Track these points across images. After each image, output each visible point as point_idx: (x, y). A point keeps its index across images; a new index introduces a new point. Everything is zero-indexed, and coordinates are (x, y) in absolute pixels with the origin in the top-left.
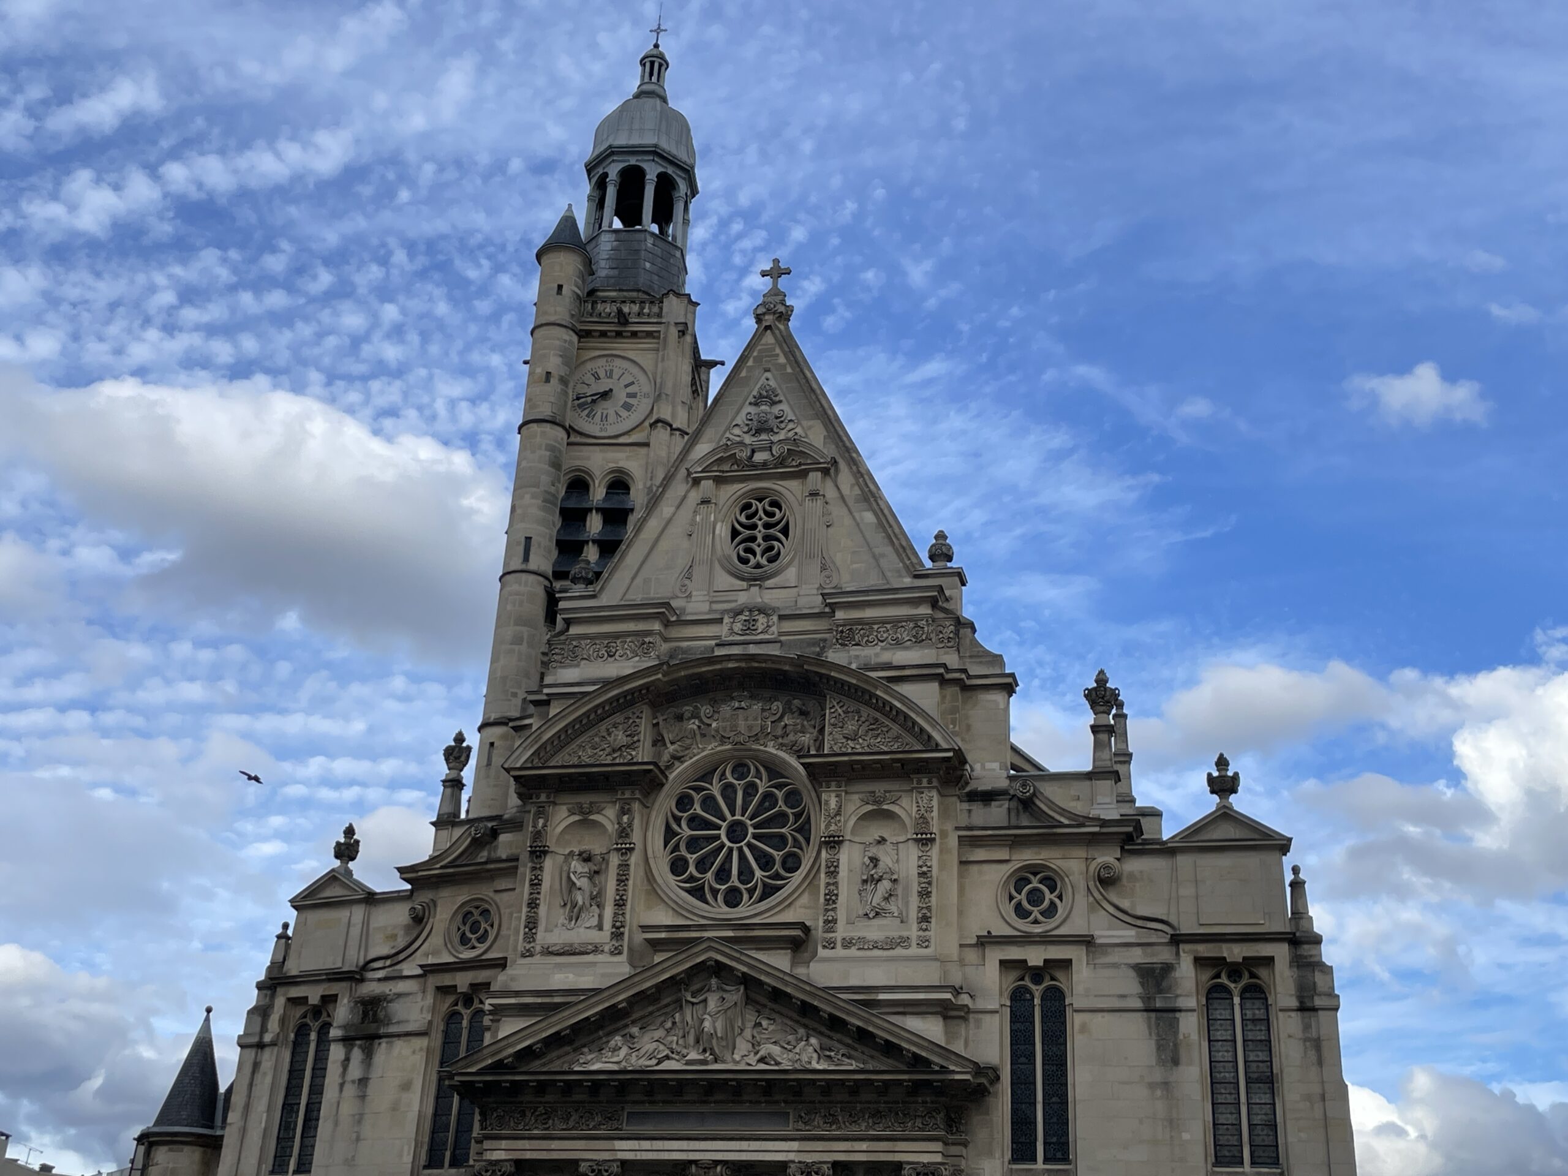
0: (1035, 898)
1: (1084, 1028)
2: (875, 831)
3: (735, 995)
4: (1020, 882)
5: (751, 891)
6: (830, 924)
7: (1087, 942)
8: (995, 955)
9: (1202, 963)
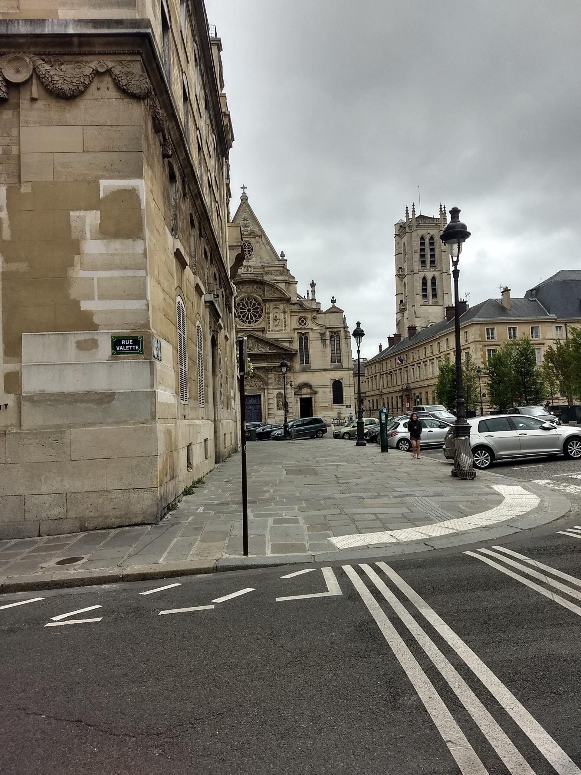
0: (302, 321)
1: (311, 343)
2: (275, 311)
3: (254, 340)
4: (300, 319)
5: (253, 321)
6: (269, 327)
7: (312, 329)
8: (296, 332)
9: (329, 331)
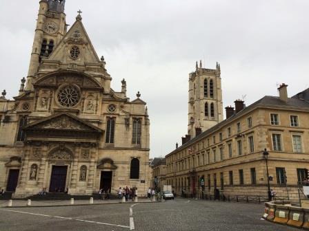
0: (112, 108)
1: (117, 126)
2: (89, 98)
4: (110, 106)
5: (71, 105)
6: (83, 110)
7: (118, 115)
8: (106, 116)
9: (133, 118)
